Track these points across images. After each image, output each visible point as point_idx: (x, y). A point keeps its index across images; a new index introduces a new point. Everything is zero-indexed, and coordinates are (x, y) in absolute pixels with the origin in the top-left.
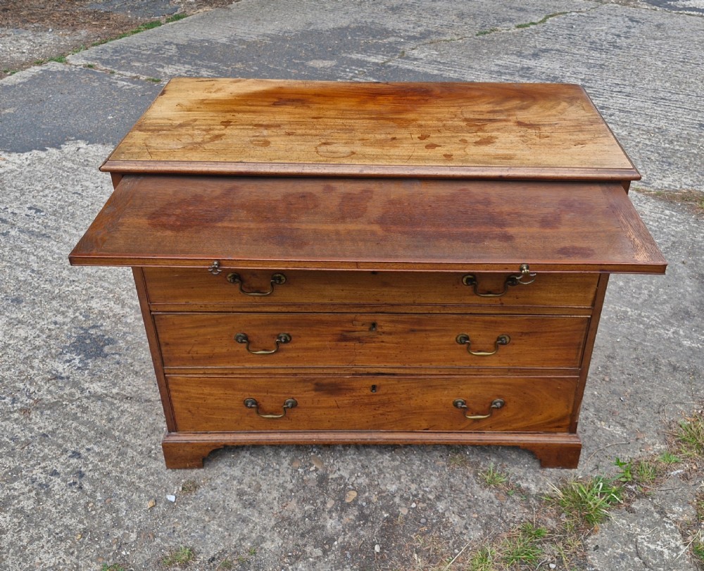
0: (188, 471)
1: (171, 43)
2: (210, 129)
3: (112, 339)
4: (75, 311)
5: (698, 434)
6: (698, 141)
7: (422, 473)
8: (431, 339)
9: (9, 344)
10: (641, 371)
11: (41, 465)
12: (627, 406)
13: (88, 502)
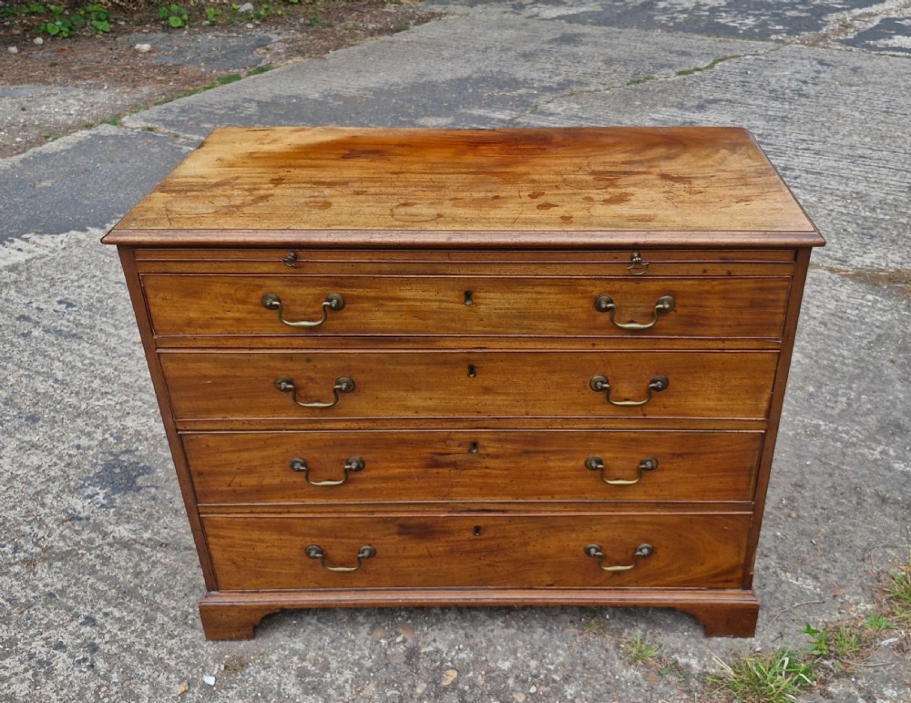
0: (235, 643)
1: (250, 101)
2: (255, 189)
3: (149, 468)
4: (105, 431)
7: (545, 645)
8: (551, 464)
9: (17, 475)
10: (839, 504)
11: (44, 636)
12: (821, 553)
13: (100, 687)
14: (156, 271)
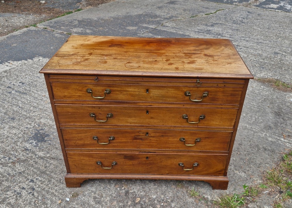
0: (75, 188)
1: (76, 20)
2: (84, 56)
3: (48, 135)
4: (35, 123)
5: (275, 176)
6: (274, 59)
7: (166, 191)
8: (170, 139)
9: (9, 136)
10: (252, 150)
11: (19, 185)
12: (247, 165)
13: (36, 201)
14: (55, 81)
